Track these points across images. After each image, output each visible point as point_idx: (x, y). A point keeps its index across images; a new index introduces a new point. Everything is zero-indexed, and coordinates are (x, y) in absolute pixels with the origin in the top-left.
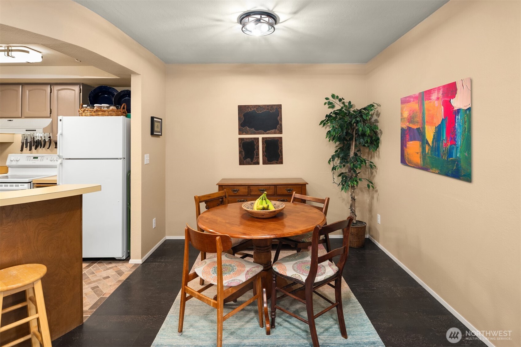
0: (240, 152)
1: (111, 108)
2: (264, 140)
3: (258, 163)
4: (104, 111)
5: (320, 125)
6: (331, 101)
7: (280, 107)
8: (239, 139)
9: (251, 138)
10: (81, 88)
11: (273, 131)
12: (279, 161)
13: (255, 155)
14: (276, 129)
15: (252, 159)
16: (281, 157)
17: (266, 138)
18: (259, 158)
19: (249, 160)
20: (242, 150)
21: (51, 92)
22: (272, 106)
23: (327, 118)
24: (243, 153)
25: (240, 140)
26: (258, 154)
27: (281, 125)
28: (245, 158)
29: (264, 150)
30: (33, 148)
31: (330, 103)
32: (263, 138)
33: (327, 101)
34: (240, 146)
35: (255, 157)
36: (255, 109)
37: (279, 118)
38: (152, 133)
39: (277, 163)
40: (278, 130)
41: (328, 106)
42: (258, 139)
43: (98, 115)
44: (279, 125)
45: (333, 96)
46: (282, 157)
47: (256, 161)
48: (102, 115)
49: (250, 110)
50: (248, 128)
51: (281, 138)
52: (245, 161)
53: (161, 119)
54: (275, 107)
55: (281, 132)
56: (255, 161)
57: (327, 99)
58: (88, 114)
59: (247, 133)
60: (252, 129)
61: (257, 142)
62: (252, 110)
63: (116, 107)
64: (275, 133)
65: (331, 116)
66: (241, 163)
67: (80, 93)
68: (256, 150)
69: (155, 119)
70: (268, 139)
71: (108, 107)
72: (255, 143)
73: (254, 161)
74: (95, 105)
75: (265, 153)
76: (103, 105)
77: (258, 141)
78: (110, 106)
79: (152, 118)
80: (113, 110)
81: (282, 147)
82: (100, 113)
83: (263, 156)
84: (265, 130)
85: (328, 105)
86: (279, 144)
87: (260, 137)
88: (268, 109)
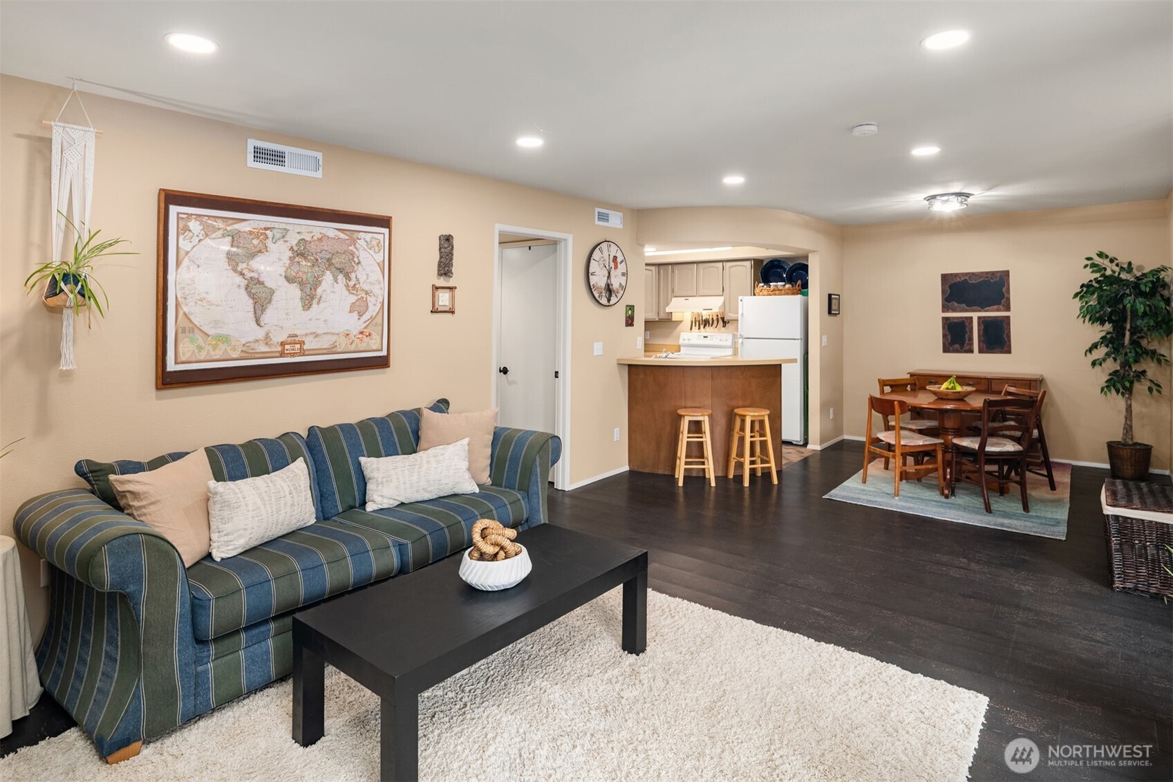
0: (944, 336)
1: (787, 286)
2: (981, 321)
3: (971, 351)
4: (780, 290)
5: (1074, 298)
6: (1096, 263)
7: (1007, 273)
8: (943, 318)
9: (961, 318)
10: (753, 264)
11: (995, 307)
12: (1005, 348)
13: (967, 340)
14: (1000, 304)
15: (962, 345)
16: (1008, 343)
17: (984, 317)
18: (972, 344)
19: (957, 346)
20: (948, 333)
21: (723, 270)
22: (993, 273)
23: (1085, 289)
24: (949, 337)
25: (944, 319)
26: (971, 339)
27: (1008, 299)
28: (952, 343)
29: (981, 334)
30: (702, 327)
31: (1093, 265)
32: (979, 318)
33: (1089, 262)
34: (944, 328)
35: (967, 342)
36: (967, 278)
37: (1004, 290)
38: (830, 313)
39: (1001, 352)
40: (1004, 306)
41: (1091, 270)
42: (971, 318)
43: (775, 294)
44: (1005, 299)
45: (1101, 255)
46: (1010, 344)
47: (967, 348)
48: (778, 294)
49: (958, 280)
50: (956, 304)
51: (1008, 318)
52: (951, 348)
53: (840, 296)
54: (999, 274)
55: (1008, 309)
56: (966, 347)
57: (1088, 259)
59: (954, 310)
60: (962, 305)
61: (969, 321)
62: (962, 279)
64: (998, 310)
65: (1092, 286)
66: (946, 350)
67: (752, 269)
68: (968, 334)
69: (833, 296)
70: (987, 319)
71: (784, 286)
72: (967, 324)
73: (964, 348)
74: (771, 284)
75: (982, 338)
76: (779, 283)
77: (972, 322)
78: (786, 284)
79: (830, 296)
80: (789, 289)
81: (1010, 329)
82: (777, 292)
83: (979, 342)
84: (983, 305)
85: (1091, 267)
86: (1005, 326)
87: (975, 316)
88: (987, 277)
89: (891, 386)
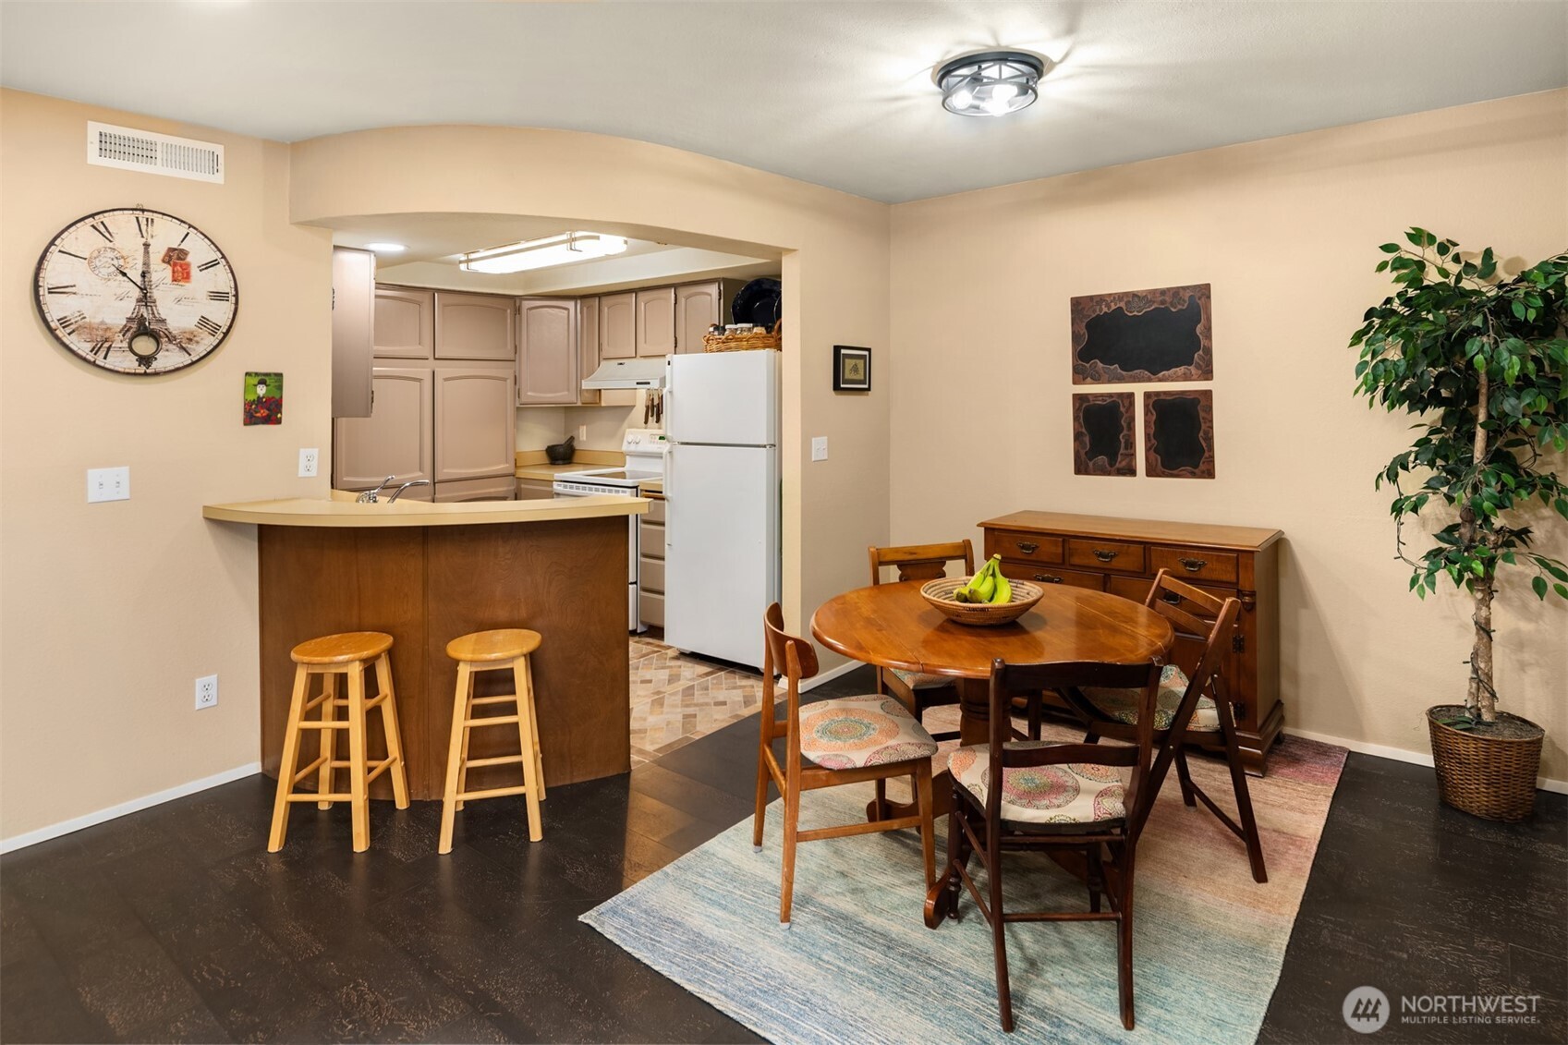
0: (1078, 437)
1: (756, 330)
2: (1151, 402)
3: (1131, 472)
4: (740, 340)
5: (1351, 345)
6: (1407, 256)
7: (1205, 290)
8: (1075, 396)
9: (1110, 395)
10: (722, 288)
11: (1181, 370)
12: (1202, 467)
13: (1123, 445)
14: (1191, 365)
15: (1113, 457)
16: (1206, 454)
17: (1158, 394)
18: (1133, 455)
19: (1102, 459)
20: (1084, 430)
21: (675, 304)
22: (1176, 292)
23: (1377, 321)
24: (1087, 439)
25: (1079, 399)
26: (1131, 444)
27: (1208, 352)
28: (1092, 454)
29: (1152, 432)
31: (1400, 264)
32: (1147, 395)
33: (1390, 257)
34: (1076, 418)
35: (1122, 451)
36: (1122, 304)
37: (1199, 329)
38: (835, 387)
39: (1194, 475)
40: (1199, 366)
41: (1395, 274)
42: (1131, 395)
43: (729, 349)
44: (1201, 352)
45: (1417, 236)
46: (1213, 457)
47: (1124, 463)
48: (737, 349)
49: (1105, 309)
50: (1100, 365)
51: (1208, 394)
52: (1091, 464)
53: (869, 350)
54: (1187, 295)
55: (1207, 373)
56: (1121, 463)
57: (1388, 248)
58: (714, 347)
59: (1097, 379)
60: (1112, 367)
61: (1127, 404)
62: (1113, 307)
63: (766, 329)
64: (1187, 378)
65: (1394, 312)
66: (1081, 468)
67: (720, 299)
68: (1125, 432)
69: (843, 351)
70: (1162, 397)
71: (750, 330)
72: (1122, 409)
73: (1117, 465)
75: (1153, 441)
76: (739, 325)
77: (1132, 404)
78: (753, 327)
79: (837, 349)
80: (756, 337)
81: (1211, 421)
82: (733, 344)
83: (1147, 450)
84: (1155, 365)
85: (1393, 269)
86: (1202, 414)
87: (1139, 389)
88: (1163, 302)
89: (901, 565)
